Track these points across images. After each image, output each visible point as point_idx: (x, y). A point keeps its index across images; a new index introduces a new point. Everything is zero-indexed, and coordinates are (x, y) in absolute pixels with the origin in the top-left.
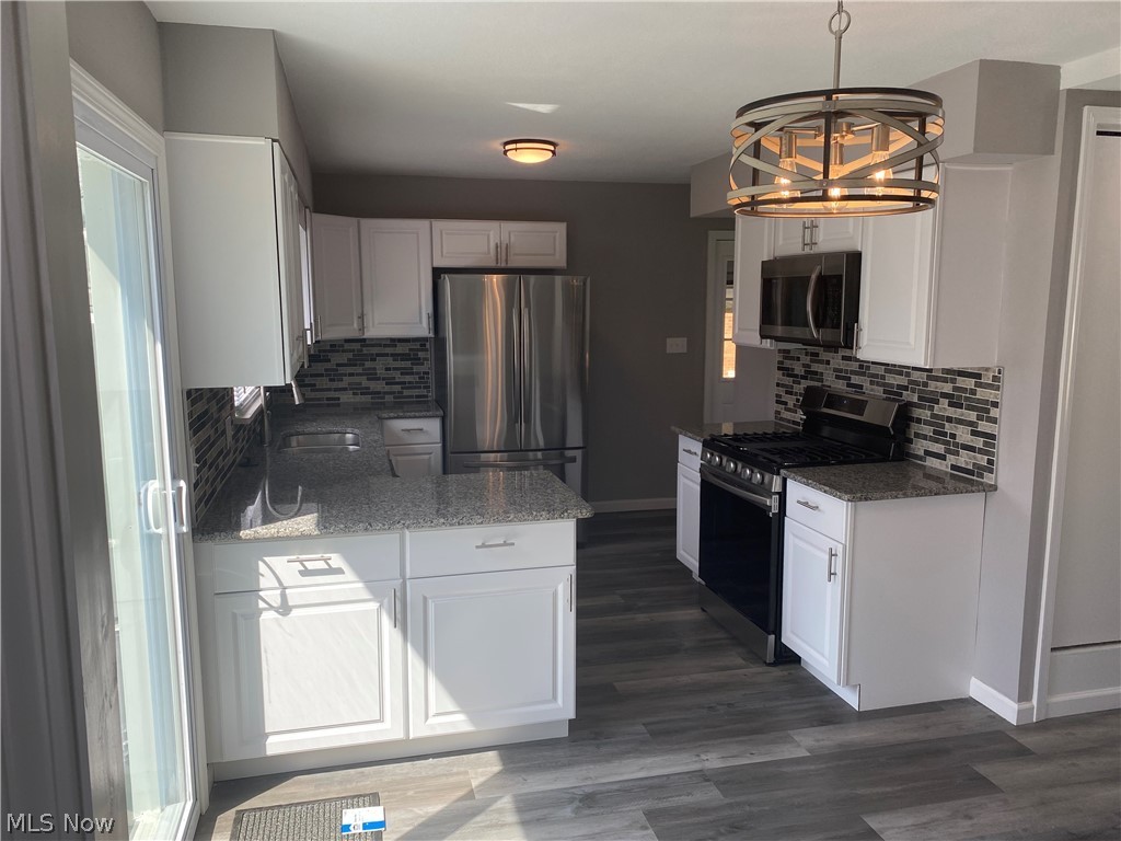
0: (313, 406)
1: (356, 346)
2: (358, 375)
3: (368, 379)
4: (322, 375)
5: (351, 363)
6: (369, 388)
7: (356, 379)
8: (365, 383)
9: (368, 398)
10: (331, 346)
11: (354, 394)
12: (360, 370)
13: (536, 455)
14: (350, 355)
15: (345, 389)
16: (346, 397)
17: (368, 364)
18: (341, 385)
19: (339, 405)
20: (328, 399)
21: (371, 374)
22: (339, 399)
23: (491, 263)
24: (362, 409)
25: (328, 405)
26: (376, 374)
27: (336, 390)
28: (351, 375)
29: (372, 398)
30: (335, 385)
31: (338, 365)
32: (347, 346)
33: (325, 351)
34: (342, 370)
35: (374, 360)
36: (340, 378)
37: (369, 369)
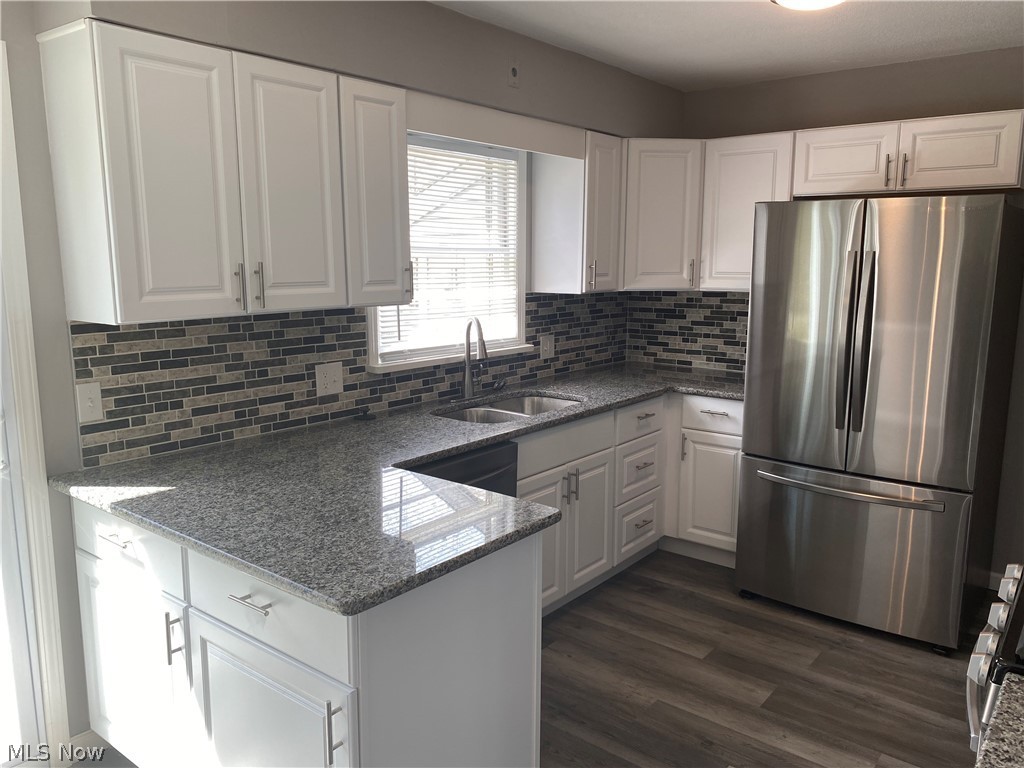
0: (665, 368)
1: (715, 301)
2: (714, 336)
3: (726, 343)
4: (675, 334)
5: (708, 322)
6: (724, 354)
7: (711, 342)
8: (721, 347)
9: (722, 367)
10: (689, 300)
11: (708, 359)
12: (717, 331)
13: (910, 491)
14: (708, 312)
15: (699, 353)
16: (699, 363)
17: (727, 325)
18: (695, 347)
19: (690, 370)
20: (680, 362)
21: (729, 337)
22: (690, 363)
23: (881, 187)
24: (716, 379)
25: (680, 369)
26: (735, 337)
27: (690, 352)
28: (707, 336)
29: (728, 367)
30: (689, 346)
31: (694, 323)
32: (705, 301)
33: (681, 306)
34: (697, 329)
35: (734, 319)
36: (694, 339)
37: (727, 330)
